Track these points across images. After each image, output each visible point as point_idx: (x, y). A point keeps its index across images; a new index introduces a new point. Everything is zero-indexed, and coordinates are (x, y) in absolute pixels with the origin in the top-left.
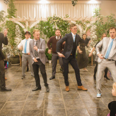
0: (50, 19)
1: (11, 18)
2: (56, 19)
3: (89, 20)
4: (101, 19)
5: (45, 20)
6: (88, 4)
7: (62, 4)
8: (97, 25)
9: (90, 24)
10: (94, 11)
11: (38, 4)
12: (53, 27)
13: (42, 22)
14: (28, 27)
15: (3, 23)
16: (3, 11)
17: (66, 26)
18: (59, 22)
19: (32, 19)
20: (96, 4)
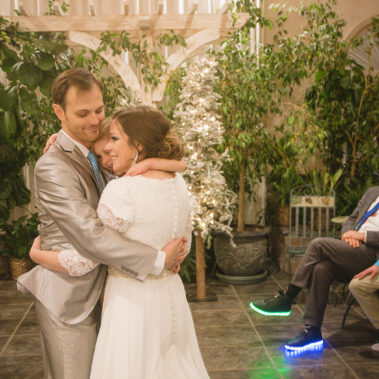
9: (188, 52)
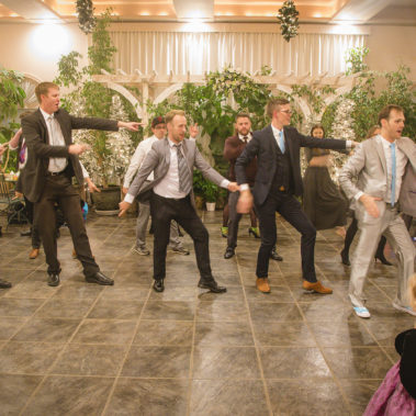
0: (214, 79)
1: (100, 73)
2: (232, 80)
3: (331, 83)
4: (368, 82)
5: (199, 81)
6: (331, 36)
7: (252, 36)
8: (356, 99)
9: (335, 96)
10: (349, 57)
11: (181, 34)
12: (223, 104)
13: (189, 86)
14: (149, 101)
15: (76, 88)
16: (76, 55)
17: (262, 101)
18: (242, 87)
19: (160, 79)
20: (355, 36)
